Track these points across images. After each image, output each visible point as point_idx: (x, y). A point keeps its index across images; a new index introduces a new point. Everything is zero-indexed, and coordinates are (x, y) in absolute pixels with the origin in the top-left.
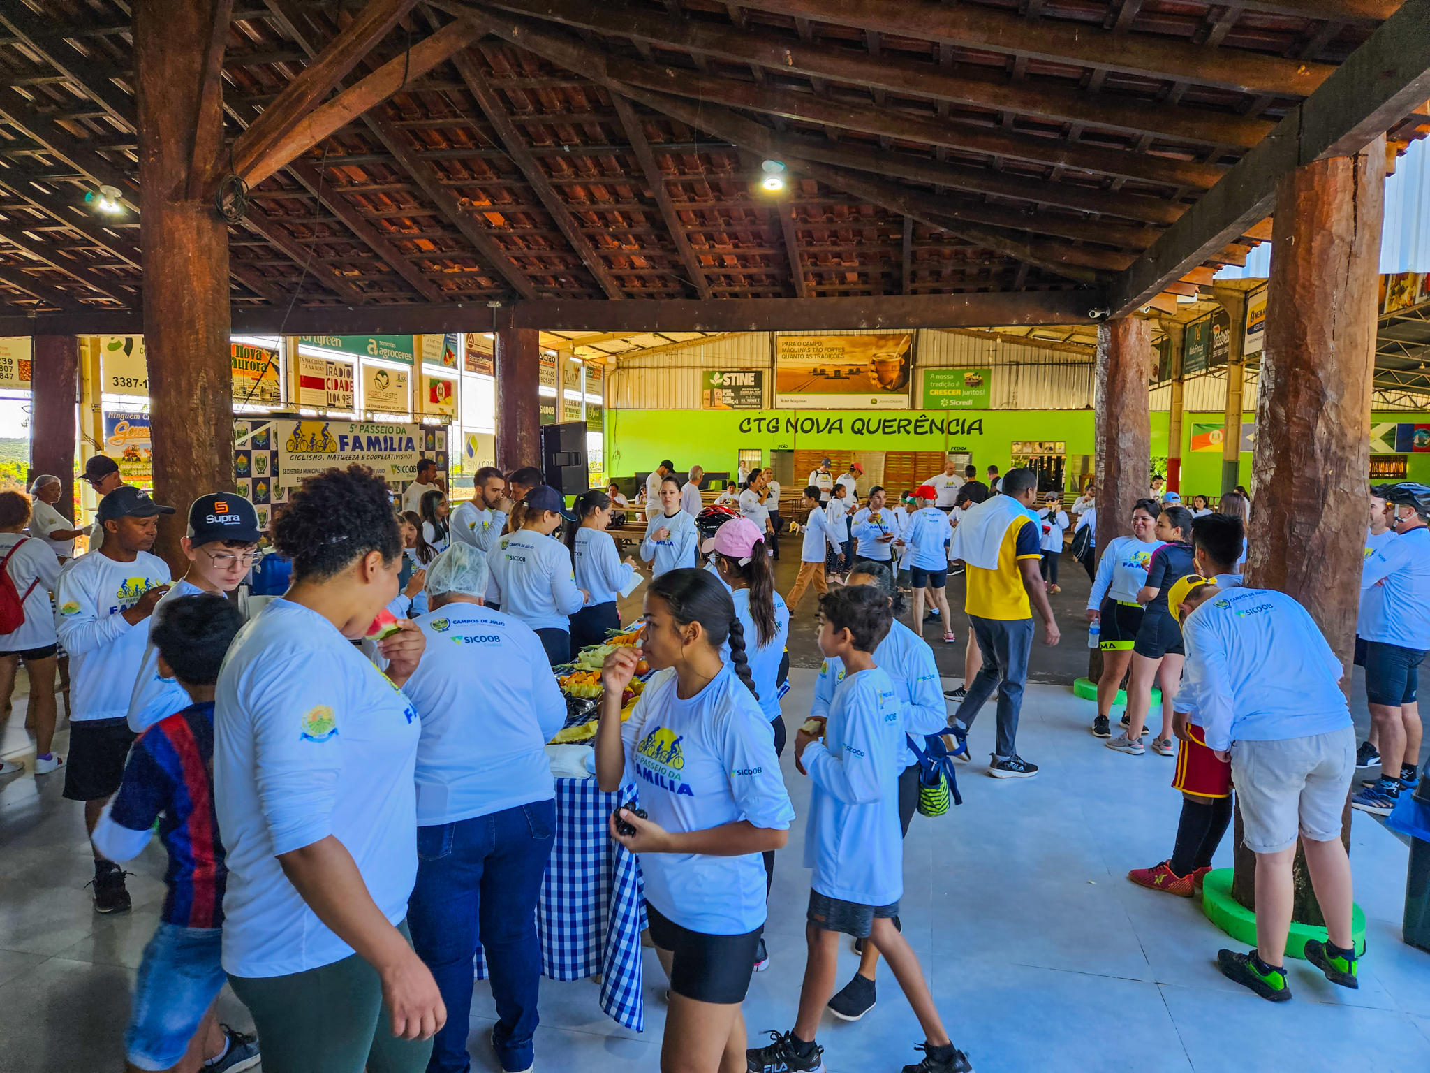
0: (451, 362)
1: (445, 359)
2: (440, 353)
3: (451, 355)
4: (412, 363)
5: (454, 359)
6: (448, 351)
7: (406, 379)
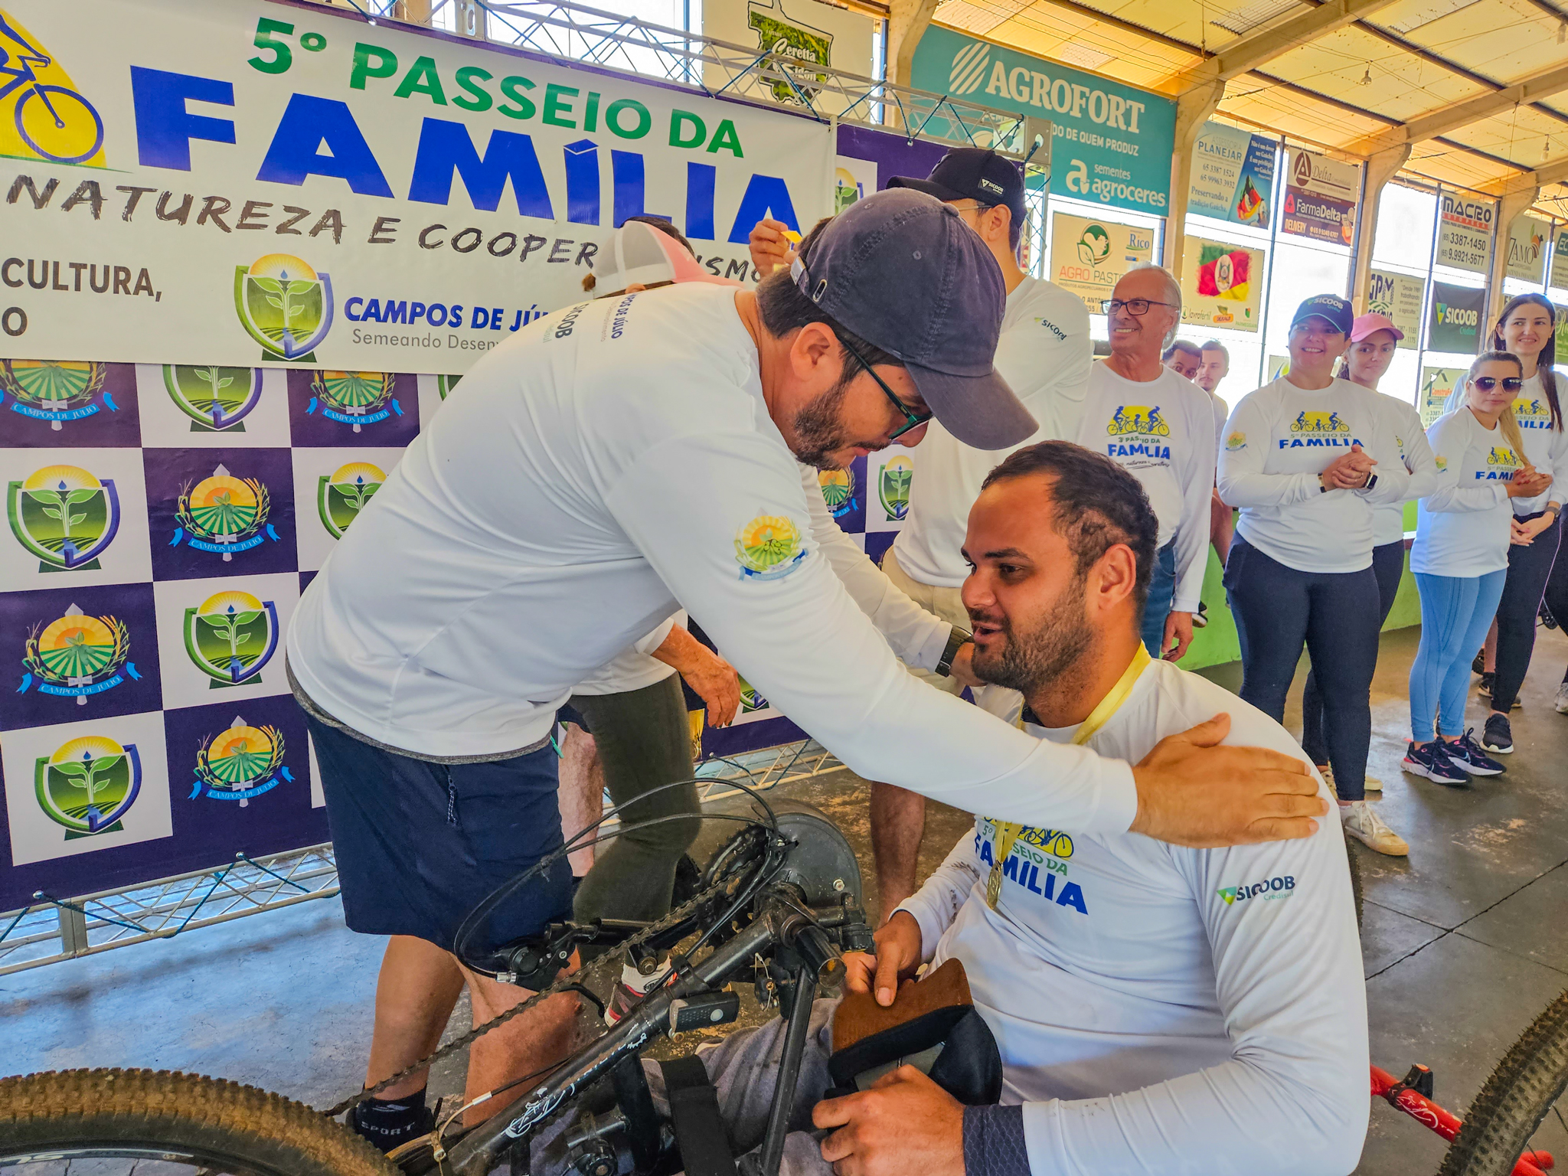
0: (1254, 212)
1: (1242, 207)
2: (1231, 193)
3: (1254, 200)
4: (1164, 212)
5: (1261, 207)
6: (1249, 190)
7: (1148, 245)
